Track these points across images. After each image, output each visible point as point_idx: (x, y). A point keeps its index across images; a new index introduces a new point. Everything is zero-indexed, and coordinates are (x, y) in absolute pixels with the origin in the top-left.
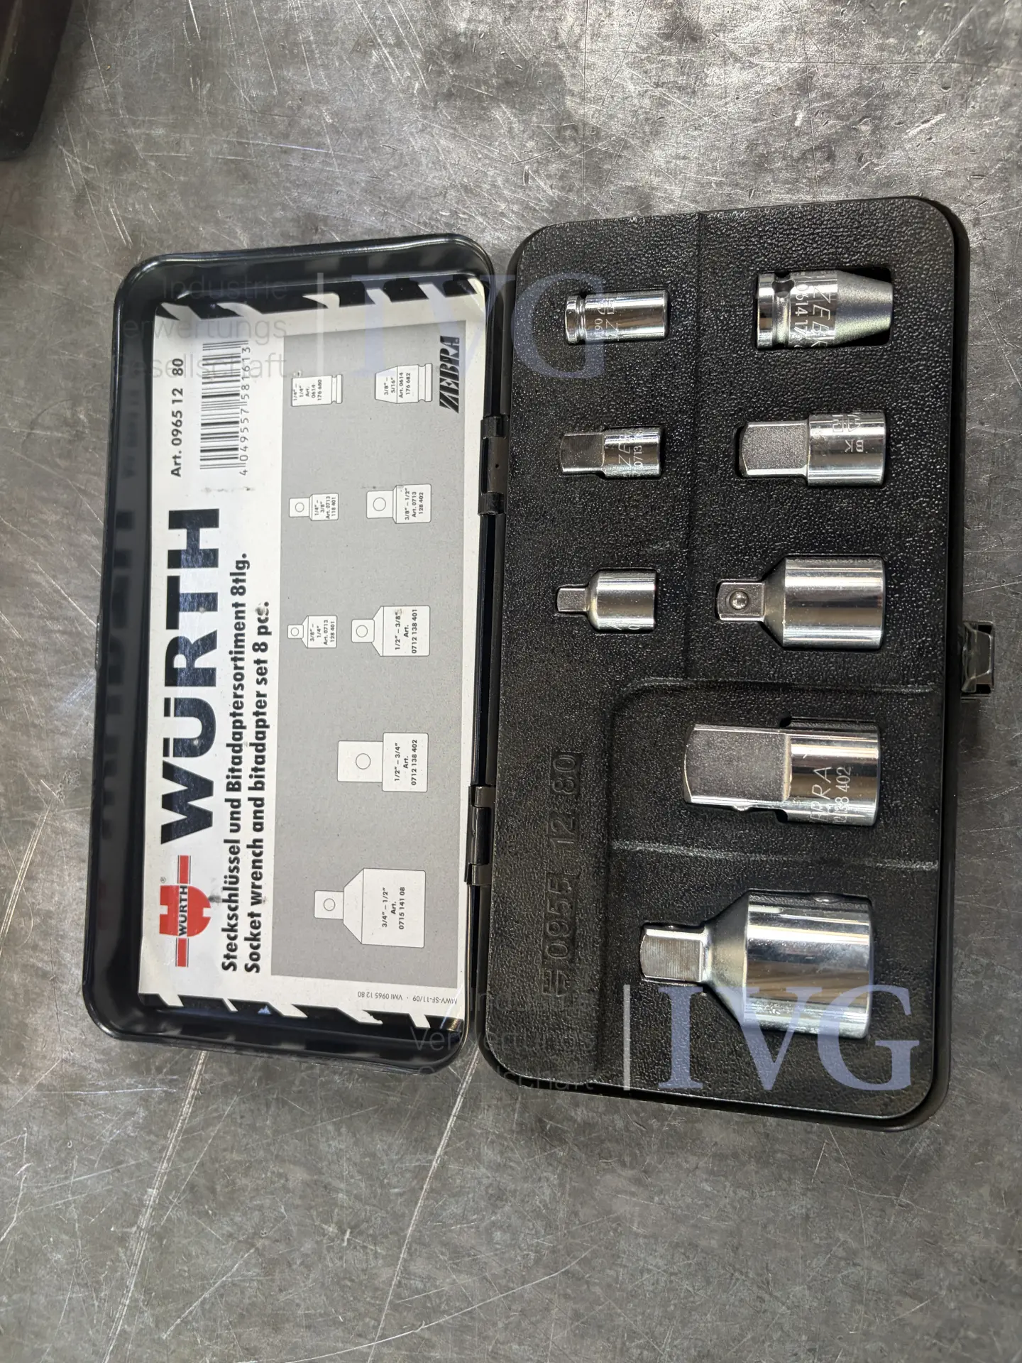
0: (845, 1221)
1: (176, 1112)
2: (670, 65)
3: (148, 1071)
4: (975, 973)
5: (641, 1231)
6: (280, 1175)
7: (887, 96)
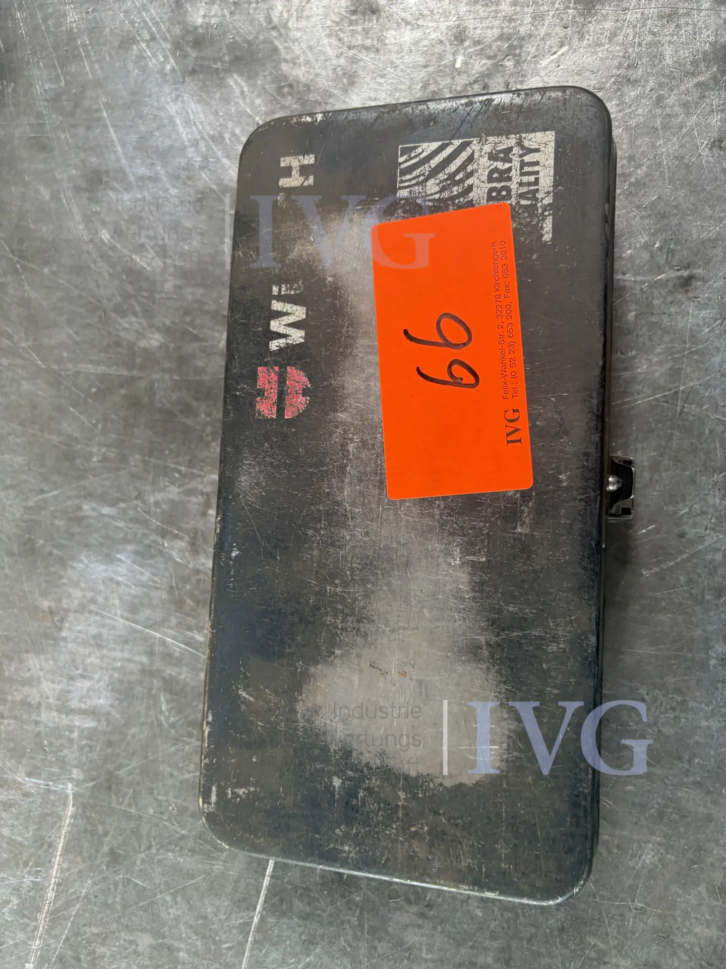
0: (593, 928)
1: (42, 897)
2: (357, 33)
3: (17, 865)
4: (673, 709)
5: (430, 956)
6: (131, 942)
7: (523, 38)
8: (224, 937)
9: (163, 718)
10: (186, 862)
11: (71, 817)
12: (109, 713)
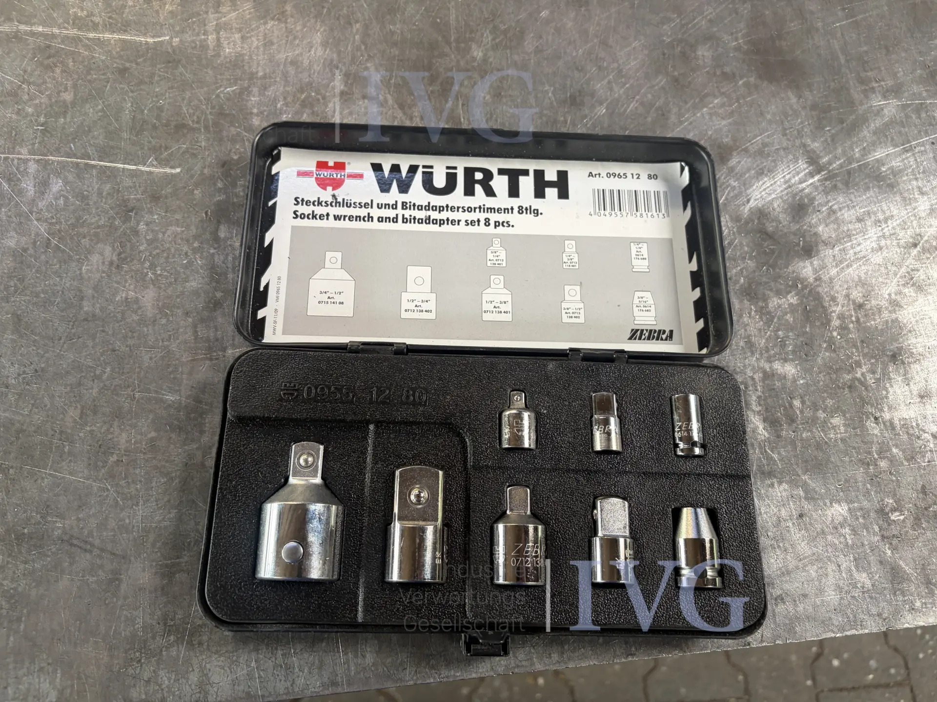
8: (78, 144)
9: (222, 89)
10: (126, 115)
11: (146, 41)
12: (219, 56)
